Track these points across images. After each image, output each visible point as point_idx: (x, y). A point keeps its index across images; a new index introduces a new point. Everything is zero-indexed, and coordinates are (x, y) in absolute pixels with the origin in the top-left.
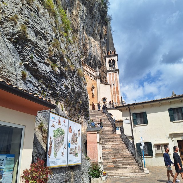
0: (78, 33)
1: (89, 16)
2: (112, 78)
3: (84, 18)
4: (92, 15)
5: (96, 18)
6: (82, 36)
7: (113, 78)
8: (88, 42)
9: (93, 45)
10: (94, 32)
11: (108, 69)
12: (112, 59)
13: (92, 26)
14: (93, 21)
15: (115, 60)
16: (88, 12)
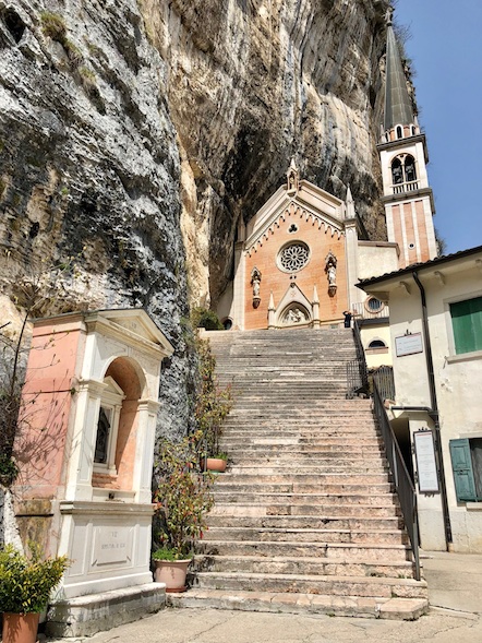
0: (279, 79)
1: (323, 25)
2: (406, 223)
3: (303, 30)
4: (333, 18)
5: (350, 30)
6: (293, 89)
7: (409, 222)
8: (319, 110)
9: (340, 120)
10: (343, 78)
11: (391, 193)
12: (405, 156)
13: (334, 59)
14: (340, 39)
15: (415, 157)
16: (319, 9)
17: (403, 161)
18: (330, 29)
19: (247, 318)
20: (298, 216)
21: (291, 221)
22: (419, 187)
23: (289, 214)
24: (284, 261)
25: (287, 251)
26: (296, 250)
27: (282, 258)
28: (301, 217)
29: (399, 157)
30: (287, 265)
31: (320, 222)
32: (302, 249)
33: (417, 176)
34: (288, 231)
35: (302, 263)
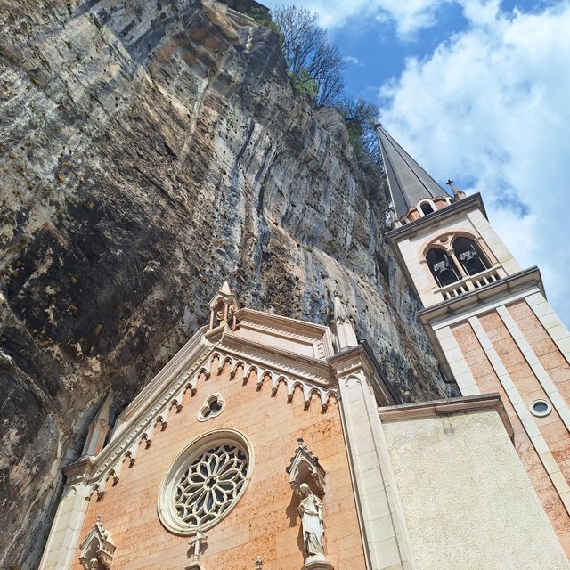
8: (295, 253)
10: (334, 233)
11: (439, 299)
12: (450, 238)
13: (315, 208)
14: (320, 189)
15: (473, 232)
16: (284, 147)
18: (304, 173)
20: (226, 375)
22: (502, 275)
23: (208, 377)
24: (185, 499)
25: (194, 470)
26: (218, 459)
27: (179, 490)
28: (233, 376)
29: (438, 242)
30: (190, 511)
31: (275, 377)
32: (232, 456)
33: (494, 261)
34: (200, 415)
35: (230, 496)
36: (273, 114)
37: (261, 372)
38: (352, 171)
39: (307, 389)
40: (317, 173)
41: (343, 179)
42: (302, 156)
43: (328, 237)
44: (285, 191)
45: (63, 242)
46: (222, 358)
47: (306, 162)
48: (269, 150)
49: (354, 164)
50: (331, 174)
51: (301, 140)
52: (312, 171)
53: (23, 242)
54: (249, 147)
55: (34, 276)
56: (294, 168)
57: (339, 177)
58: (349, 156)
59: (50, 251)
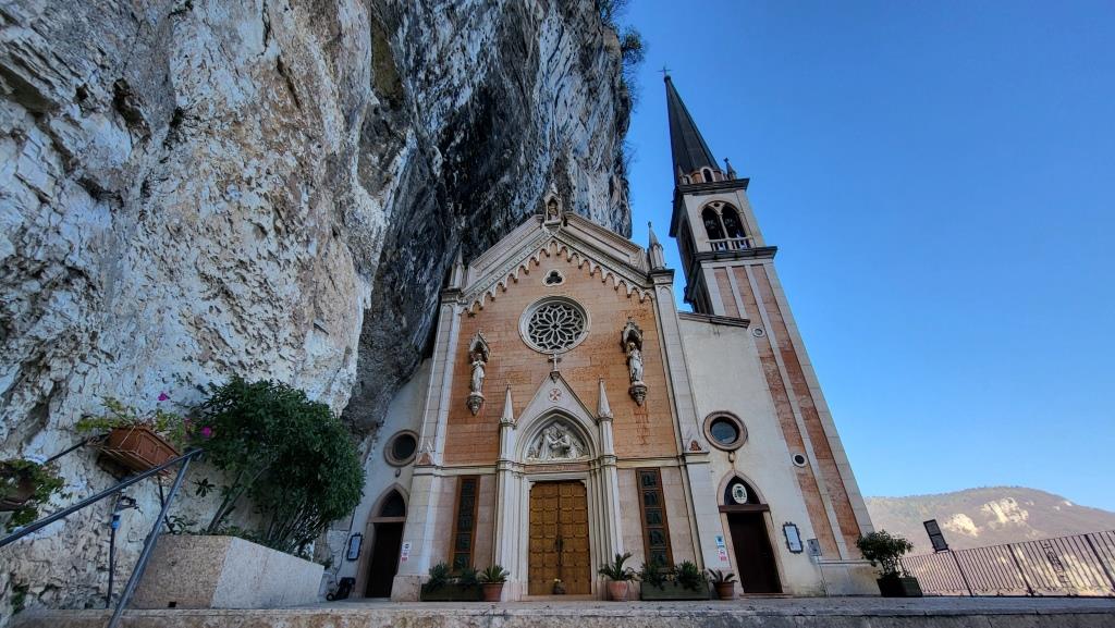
2: (743, 295)
7: (746, 294)
10: (591, 151)
11: (709, 249)
12: (722, 205)
13: (585, 125)
14: (591, 108)
15: (738, 206)
16: (577, 61)
17: (719, 210)
18: (585, 90)
19: (450, 437)
20: (563, 259)
21: (550, 266)
22: (752, 246)
23: (548, 256)
24: (536, 332)
25: (541, 316)
26: (559, 314)
27: (530, 326)
28: (569, 261)
29: (712, 205)
30: (541, 340)
31: (605, 272)
32: (570, 314)
33: (747, 232)
34: (544, 282)
35: (570, 338)
36: (578, 24)
37: (593, 265)
38: (614, 98)
39: (630, 287)
40: (592, 93)
41: (608, 105)
42: (587, 74)
43: (587, 155)
44: (569, 103)
45: (472, 121)
46: (559, 246)
47: (588, 80)
48: (568, 59)
49: (617, 92)
50: (601, 98)
51: (591, 58)
52: (590, 90)
53: (454, 114)
54: (558, 52)
55: (452, 144)
56: (579, 81)
57: (605, 102)
58: (617, 85)
59: (464, 126)
